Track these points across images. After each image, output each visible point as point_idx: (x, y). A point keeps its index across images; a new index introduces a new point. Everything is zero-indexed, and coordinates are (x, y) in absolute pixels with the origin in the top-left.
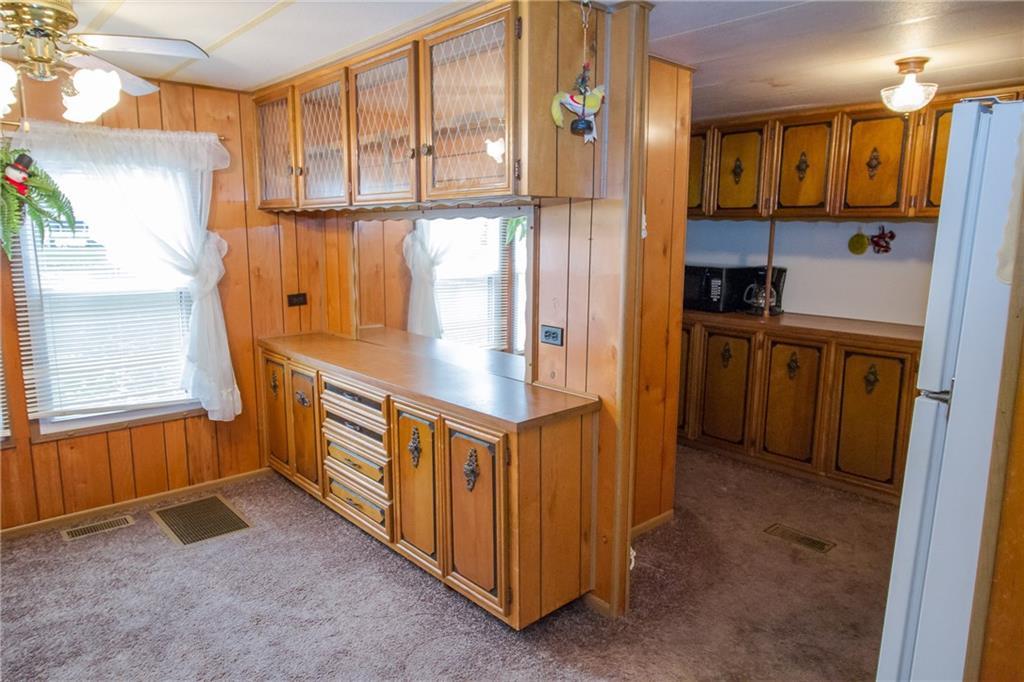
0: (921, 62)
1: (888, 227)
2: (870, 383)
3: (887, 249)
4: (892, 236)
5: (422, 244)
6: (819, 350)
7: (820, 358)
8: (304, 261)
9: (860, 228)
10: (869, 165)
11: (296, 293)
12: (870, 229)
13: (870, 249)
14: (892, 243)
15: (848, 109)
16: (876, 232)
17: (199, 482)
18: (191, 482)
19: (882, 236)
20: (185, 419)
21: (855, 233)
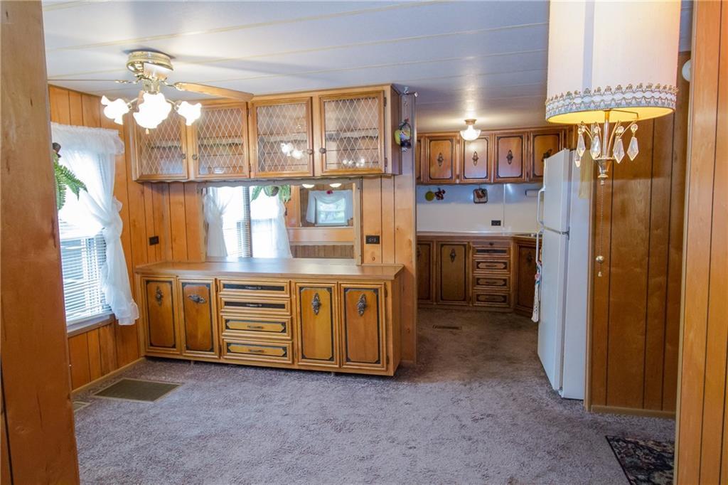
0: (474, 121)
1: (442, 188)
2: (453, 257)
3: (442, 198)
4: (444, 192)
5: (214, 202)
6: (429, 245)
7: (430, 249)
8: (156, 215)
9: (429, 189)
10: (439, 160)
11: (153, 236)
12: (434, 189)
13: (435, 198)
14: (444, 195)
15: (427, 135)
16: (437, 191)
17: (107, 373)
18: (103, 374)
19: (440, 192)
20: (99, 328)
21: (427, 191)
